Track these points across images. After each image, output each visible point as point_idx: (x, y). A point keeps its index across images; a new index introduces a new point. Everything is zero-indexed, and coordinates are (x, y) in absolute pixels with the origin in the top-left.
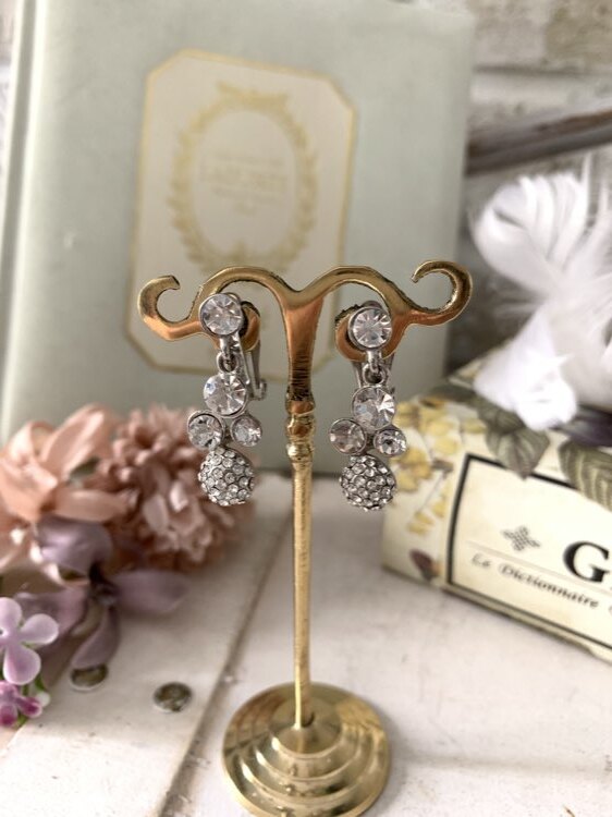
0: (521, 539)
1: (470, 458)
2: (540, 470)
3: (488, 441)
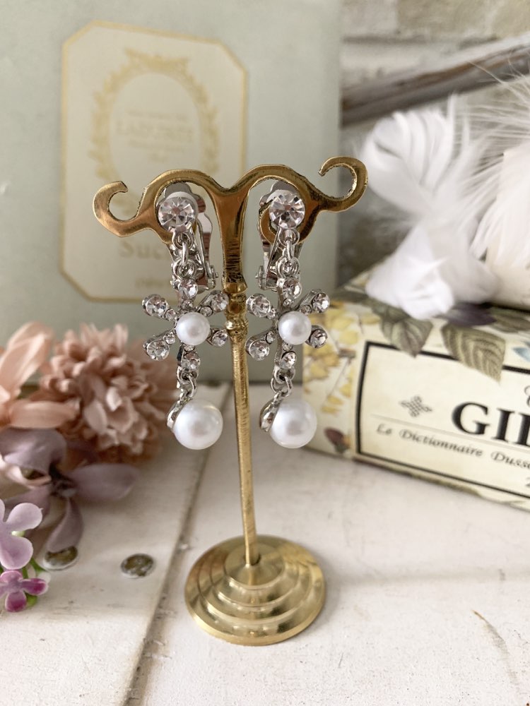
0: (416, 407)
1: (369, 344)
2: (427, 348)
3: (383, 329)
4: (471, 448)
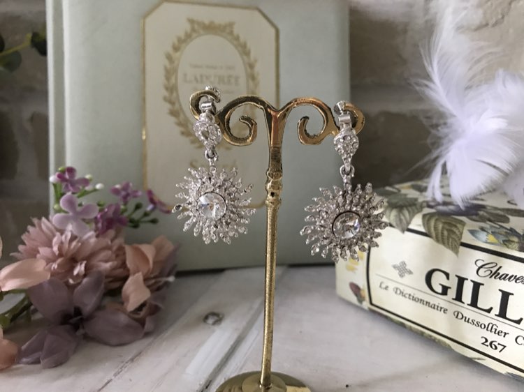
0: (403, 269)
2: (411, 227)
4: (440, 306)
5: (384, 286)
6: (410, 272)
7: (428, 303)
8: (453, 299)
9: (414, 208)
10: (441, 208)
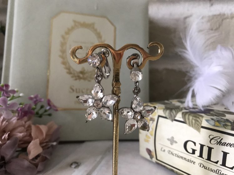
0: (172, 141)
1: (159, 116)
2: (176, 118)
3: (164, 111)
4: (191, 160)
5: (163, 150)
6: (176, 142)
7: (185, 159)
8: (198, 156)
9: (178, 109)
10: (192, 110)
